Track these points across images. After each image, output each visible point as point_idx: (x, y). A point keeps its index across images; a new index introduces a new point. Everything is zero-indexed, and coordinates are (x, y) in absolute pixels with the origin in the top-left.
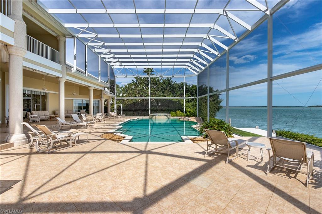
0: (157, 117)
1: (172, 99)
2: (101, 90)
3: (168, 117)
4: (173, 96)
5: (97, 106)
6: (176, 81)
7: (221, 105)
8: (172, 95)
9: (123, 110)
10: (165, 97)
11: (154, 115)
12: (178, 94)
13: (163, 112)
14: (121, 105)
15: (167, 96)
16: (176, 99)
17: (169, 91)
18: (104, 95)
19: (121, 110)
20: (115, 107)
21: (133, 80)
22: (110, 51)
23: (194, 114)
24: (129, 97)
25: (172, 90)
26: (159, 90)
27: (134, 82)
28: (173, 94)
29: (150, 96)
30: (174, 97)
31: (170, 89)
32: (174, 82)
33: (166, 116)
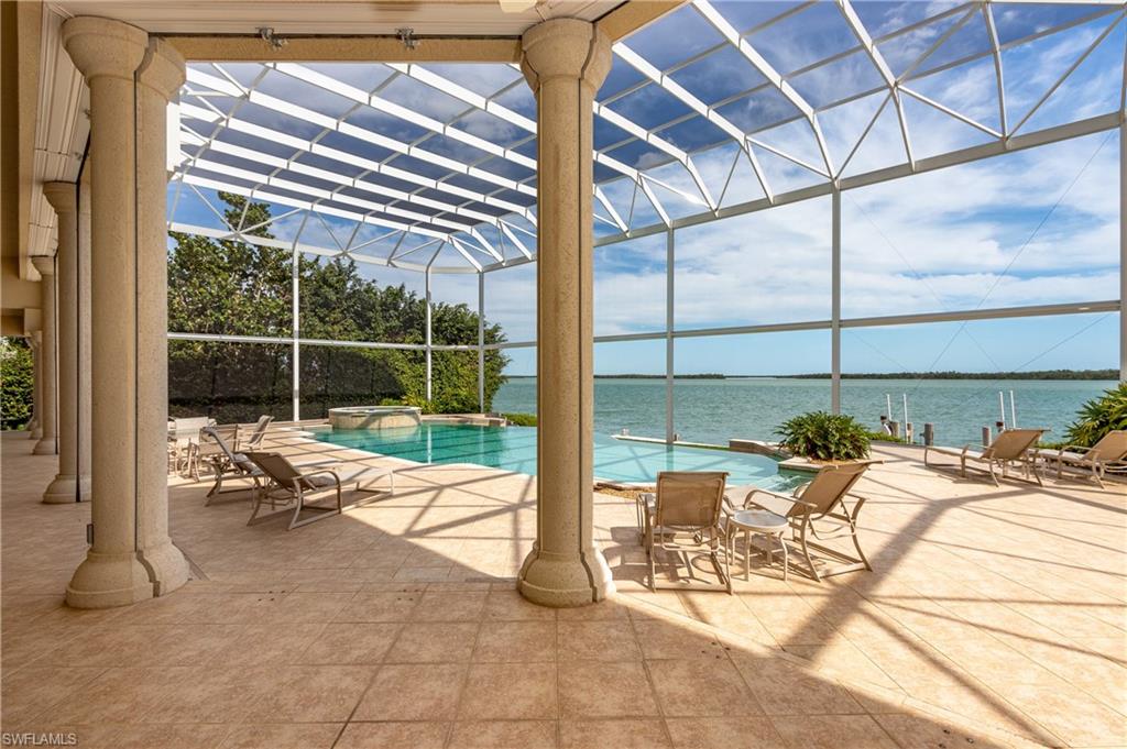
0: (387, 422)
1: (361, 349)
3: (417, 419)
4: (362, 338)
6: (374, 281)
8: (358, 332)
10: (333, 338)
12: (380, 330)
15: (341, 335)
16: (376, 349)
17: (345, 317)
28: (361, 328)
29: (297, 332)
31: (349, 307)
32: (369, 284)
33: (412, 413)
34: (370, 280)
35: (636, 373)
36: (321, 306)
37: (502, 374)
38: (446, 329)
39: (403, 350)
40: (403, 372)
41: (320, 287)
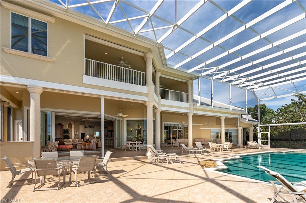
2: (238, 118)
5: (236, 135)
14: (268, 134)
18: (241, 123)
19: (267, 140)
20: (259, 136)
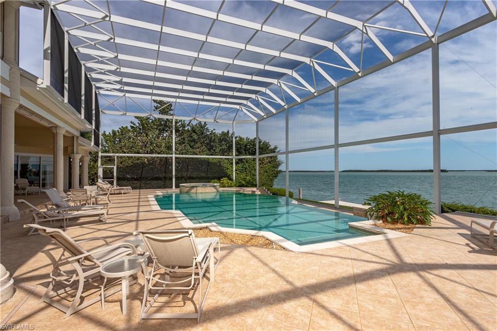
0: (200, 190)
1: (208, 158)
2: (74, 137)
3: (216, 189)
4: (209, 154)
6: (214, 130)
7: (280, 168)
8: (207, 152)
9: (118, 179)
10: (196, 154)
11: (193, 187)
12: (217, 150)
13: (191, 180)
14: (113, 168)
15: (200, 153)
16: (215, 159)
17: (203, 146)
18: (79, 147)
19: (113, 178)
20: (100, 172)
21: (131, 122)
22: (117, 57)
23: (252, 183)
24: (125, 153)
25: (207, 143)
26: (184, 143)
27: (134, 125)
28: (209, 150)
29: (174, 152)
30: (212, 155)
31: (204, 141)
32: (212, 131)
33: (214, 186)
34: (212, 129)
35: (388, 169)
36: (192, 141)
37: (279, 169)
38: (249, 149)
39: (228, 159)
40: (227, 169)
41: (192, 133)
